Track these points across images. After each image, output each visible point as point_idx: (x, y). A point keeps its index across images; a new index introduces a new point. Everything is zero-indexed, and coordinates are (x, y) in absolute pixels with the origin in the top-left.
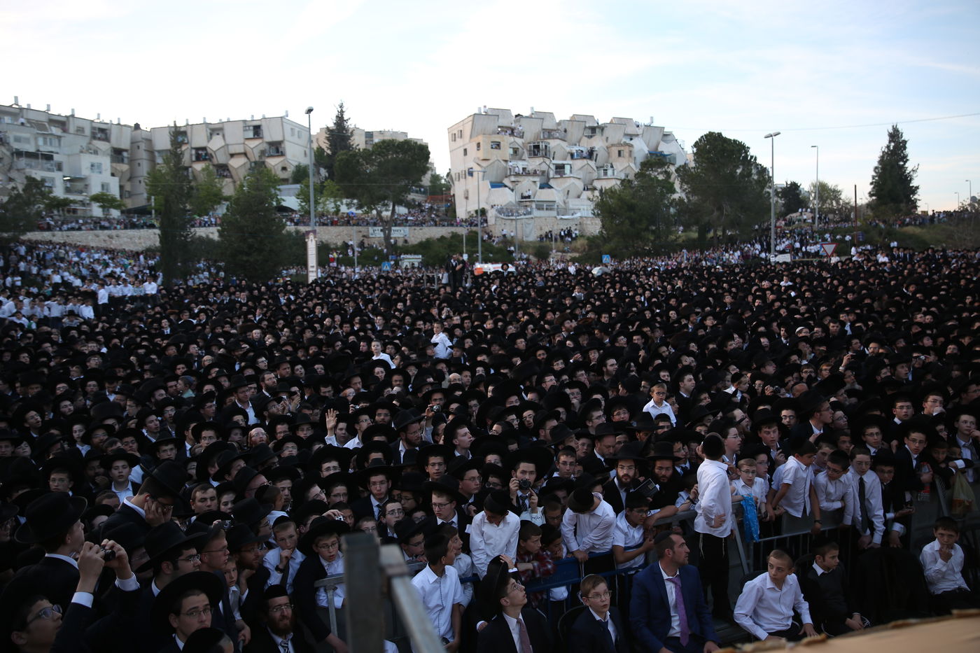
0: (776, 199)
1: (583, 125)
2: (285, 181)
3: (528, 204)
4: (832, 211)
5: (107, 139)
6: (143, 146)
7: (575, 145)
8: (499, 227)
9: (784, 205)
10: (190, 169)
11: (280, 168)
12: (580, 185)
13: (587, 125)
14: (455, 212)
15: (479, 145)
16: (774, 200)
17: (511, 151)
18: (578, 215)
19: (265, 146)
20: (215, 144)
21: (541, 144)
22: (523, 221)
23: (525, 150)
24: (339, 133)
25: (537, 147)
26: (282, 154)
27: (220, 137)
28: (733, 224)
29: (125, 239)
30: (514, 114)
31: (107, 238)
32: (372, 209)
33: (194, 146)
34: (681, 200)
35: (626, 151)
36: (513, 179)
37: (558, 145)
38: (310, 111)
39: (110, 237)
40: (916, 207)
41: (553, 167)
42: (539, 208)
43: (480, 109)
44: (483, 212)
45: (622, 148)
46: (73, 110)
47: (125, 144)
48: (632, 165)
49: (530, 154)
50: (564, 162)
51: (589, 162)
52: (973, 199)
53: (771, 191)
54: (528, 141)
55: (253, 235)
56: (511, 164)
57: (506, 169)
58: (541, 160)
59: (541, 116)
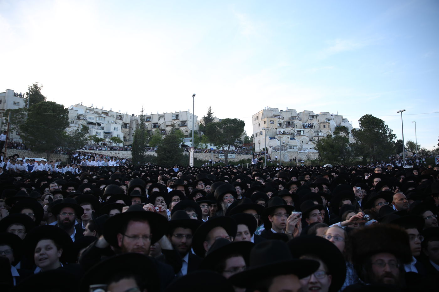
1: (308, 114)
2: (187, 136)
3: (285, 146)
5: (122, 119)
6: (135, 122)
7: (305, 123)
8: (274, 156)
10: (151, 131)
11: (185, 131)
12: (308, 139)
13: (310, 115)
14: (254, 149)
15: (265, 122)
17: (278, 125)
18: (307, 151)
19: (180, 123)
20: (161, 122)
21: (291, 122)
22: (283, 153)
23: (284, 124)
24: (209, 119)
25: (289, 123)
26: (186, 126)
27: (163, 119)
29: (122, 155)
30: (280, 110)
31: (115, 154)
32: (220, 147)
33: (153, 122)
35: (327, 125)
36: (279, 136)
37: (298, 122)
38: (194, 95)
39: (116, 154)
41: (296, 131)
42: (291, 148)
43: (265, 108)
44: (267, 149)
45: (325, 124)
46: (111, 109)
47: (128, 121)
48: (330, 131)
49: (286, 126)
50: (301, 130)
51: (311, 129)
54: (285, 121)
55: (169, 152)
56: (278, 130)
57: (276, 132)
58: (291, 128)
59: (291, 111)
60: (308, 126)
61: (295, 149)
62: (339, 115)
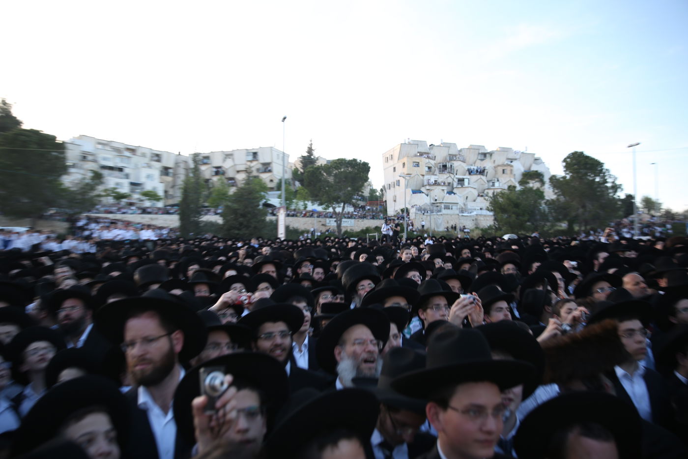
1: (477, 152)
2: (272, 189)
3: (438, 205)
6: (182, 165)
7: (472, 165)
8: (418, 221)
10: (211, 181)
11: (269, 181)
12: (476, 193)
13: (480, 152)
14: (386, 210)
15: (404, 164)
17: (427, 169)
18: (475, 213)
19: (260, 166)
20: (227, 165)
21: (447, 164)
22: (435, 217)
23: (436, 169)
24: (308, 160)
25: (445, 167)
26: (270, 171)
27: (231, 160)
30: (429, 144)
32: (329, 207)
33: (214, 166)
34: (552, 200)
35: (508, 169)
36: (428, 187)
37: (460, 165)
41: (456, 180)
42: (447, 208)
43: (405, 140)
44: (407, 210)
45: (505, 168)
47: (170, 164)
48: (513, 179)
49: (440, 171)
50: (464, 177)
51: (482, 177)
54: (439, 162)
55: (243, 216)
56: (426, 177)
57: (423, 181)
58: (448, 175)
59: (448, 145)
60: (477, 171)
61: (455, 211)
62: (528, 152)
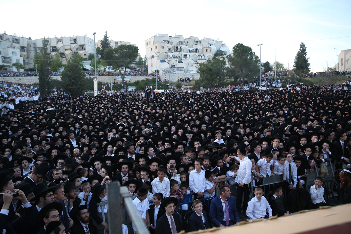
0: (261, 67)
1: (193, 40)
2: (86, 59)
3: (174, 68)
4: (281, 72)
5: (18, 43)
6: (32, 46)
7: (191, 47)
8: (164, 77)
9: (264, 69)
10: (50, 54)
11: (84, 55)
12: (193, 62)
13: (195, 40)
14: (148, 71)
15: (156, 47)
16: (261, 68)
17: (168, 49)
18: (192, 72)
19: (78, 47)
20: (59, 45)
21: (178, 47)
22: (172, 74)
23: (173, 49)
24: (105, 43)
26: (85, 49)
27: (61, 43)
28: (246, 76)
29: (26, 80)
30: (169, 36)
31: (19, 80)
32: (118, 70)
33: (51, 46)
34: (228, 67)
35: (209, 50)
36: (168, 59)
37: (185, 47)
38: (95, 34)
39: (20, 79)
40: (309, 71)
41: (183, 55)
42: (178, 70)
43: (157, 34)
44: (158, 71)
45: (207, 49)
46: (5, 32)
47: (25, 45)
48: (211, 55)
49: (175, 51)
50: (187, 53)
51: (196, 53)
52: (328, 68)
53: (260, 64)
54: (174, 45)
56: (168, 54)
57: (166, 56)
58: (179, 52)
59: (179, 37)
60: (193, 51)
61: (182, 71)
62: (219, 40)
